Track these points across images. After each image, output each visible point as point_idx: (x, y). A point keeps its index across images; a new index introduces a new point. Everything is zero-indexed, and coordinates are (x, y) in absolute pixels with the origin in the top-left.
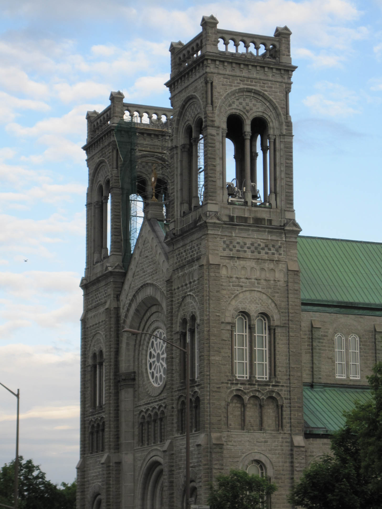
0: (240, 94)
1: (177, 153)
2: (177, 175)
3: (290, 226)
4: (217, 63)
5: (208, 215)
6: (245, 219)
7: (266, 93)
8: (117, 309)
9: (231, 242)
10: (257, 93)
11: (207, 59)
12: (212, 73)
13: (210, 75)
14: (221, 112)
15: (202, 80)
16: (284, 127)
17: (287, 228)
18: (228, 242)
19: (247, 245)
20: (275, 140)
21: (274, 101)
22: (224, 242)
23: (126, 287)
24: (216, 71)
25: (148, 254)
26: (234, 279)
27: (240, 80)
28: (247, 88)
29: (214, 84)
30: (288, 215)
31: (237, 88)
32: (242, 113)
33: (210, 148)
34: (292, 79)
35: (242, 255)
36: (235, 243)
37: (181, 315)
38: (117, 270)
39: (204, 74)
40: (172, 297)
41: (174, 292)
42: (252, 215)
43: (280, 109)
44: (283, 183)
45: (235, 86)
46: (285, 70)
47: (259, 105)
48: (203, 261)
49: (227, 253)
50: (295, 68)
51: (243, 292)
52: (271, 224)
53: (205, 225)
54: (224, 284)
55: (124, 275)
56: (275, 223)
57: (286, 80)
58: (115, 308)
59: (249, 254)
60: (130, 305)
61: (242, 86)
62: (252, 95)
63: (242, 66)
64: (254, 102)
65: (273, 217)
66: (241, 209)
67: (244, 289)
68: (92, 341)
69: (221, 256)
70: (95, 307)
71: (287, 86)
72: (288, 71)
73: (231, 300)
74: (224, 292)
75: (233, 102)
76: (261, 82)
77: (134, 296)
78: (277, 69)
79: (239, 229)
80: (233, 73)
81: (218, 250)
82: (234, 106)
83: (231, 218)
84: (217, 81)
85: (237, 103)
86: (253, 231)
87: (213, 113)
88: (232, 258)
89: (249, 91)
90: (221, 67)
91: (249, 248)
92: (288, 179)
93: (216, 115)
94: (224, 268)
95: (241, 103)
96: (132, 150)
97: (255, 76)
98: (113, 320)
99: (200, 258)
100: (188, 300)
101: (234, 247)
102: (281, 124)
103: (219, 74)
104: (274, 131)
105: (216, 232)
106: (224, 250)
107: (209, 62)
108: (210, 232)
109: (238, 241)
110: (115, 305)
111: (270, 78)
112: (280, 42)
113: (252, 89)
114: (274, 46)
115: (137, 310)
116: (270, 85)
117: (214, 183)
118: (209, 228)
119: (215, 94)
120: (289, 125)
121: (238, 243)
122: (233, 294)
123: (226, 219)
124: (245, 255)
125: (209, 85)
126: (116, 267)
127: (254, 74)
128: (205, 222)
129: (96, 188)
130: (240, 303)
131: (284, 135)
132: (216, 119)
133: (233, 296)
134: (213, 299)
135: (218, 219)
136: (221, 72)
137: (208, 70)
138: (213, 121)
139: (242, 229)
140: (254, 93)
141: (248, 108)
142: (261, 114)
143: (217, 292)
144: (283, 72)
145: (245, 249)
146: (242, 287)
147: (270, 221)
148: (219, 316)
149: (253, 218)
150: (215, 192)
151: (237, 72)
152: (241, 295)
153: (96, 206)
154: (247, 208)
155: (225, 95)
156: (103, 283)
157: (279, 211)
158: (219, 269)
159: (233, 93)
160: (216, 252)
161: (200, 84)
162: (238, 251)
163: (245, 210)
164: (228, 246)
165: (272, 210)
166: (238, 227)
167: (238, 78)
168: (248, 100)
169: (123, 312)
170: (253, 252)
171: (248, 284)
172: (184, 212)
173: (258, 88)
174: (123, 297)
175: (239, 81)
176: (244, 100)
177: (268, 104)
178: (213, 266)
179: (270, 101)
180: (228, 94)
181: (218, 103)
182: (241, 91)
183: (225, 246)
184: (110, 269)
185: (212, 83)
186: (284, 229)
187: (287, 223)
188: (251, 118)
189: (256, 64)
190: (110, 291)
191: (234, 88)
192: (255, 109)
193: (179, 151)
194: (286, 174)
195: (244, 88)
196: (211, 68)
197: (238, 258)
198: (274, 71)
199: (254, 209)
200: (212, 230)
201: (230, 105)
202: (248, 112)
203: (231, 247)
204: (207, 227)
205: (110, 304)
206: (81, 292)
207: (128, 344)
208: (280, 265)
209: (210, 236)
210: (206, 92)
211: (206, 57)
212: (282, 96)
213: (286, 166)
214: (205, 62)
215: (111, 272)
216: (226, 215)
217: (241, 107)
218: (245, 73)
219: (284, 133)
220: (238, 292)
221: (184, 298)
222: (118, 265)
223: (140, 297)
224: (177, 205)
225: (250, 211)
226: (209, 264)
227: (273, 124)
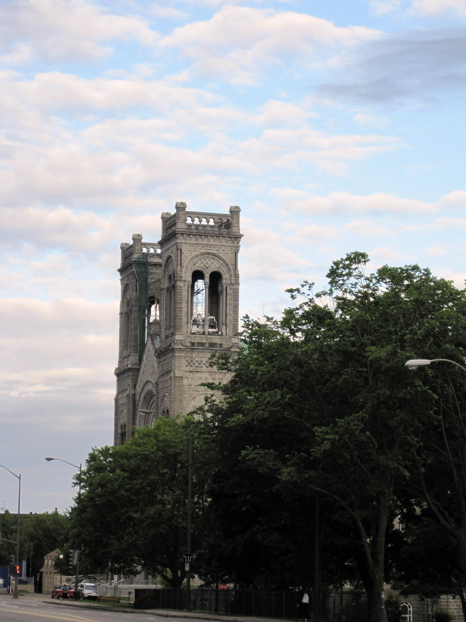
0: (201, 256)
3: (234, 348)
4: (185, 235)
5: (175, 343)
6: (202, 344)
7: (220, 255)
8: (134, 395)
9: (192, 361)
10: (214, 255)
11: (177, 234)
12: (181, 243)
13: (179, 244)
14: (187, 270)
15: (175, 247)
16: (233, 278)
17: (232, 350)
18: (189, 361)
19: (204, 363)
20: (227, 287)
21: (226, 260)
22: (187, 361)
23: (139, 380)
24: (184, 241)
25: (150, 360)
26: (193, 386)
27: (202, 247)
28: (206, 252)
29: (182, 250)
30: (234, 341)
31: (199, 253)
32: (203, 269)
33: (178, 296)
34: (240, 244)
35: (199, 369)
36: (194, 361)
38: (134, 367)
39: (176, 244)
40: (158, 395)
41: (159, 391)
42: (208, 341)
43: (230, 265)
44: (231, 318)
45: (198, 251)
46: (234, 238)
47: (215, 263)
48: (172, 375)
49: (189, 368)
50: (243, 235)
51: (199, 395)
52: (221, 347)
53: (173, 350)
54: (186, 390)
55: (138, 370)
56: (224, 346)
57: (236, 245)
58: (132, 394)
59: (204, 369)
60: (141, 394)
61: (203, 251)
62: (211, 256)
63: (203, 237)
64: (212, 261)
65: (223, 342)
66: (200, 337)
67: (200, 393)
68: (120, 415)
69: (184, 371)
70: (122, 392)
71: (236, 248)
72: (237, 238)
73: (191, 400)
74: (186, 395)
75: (197, 262)
76: (217, 247)
77: (143, 388)
78: (229, 237)
79: (198, 352)
80: (197, 242)
81: (182, 367)
82: (197, 265)
83: (193, 344)
84: (184, 248)
85: (199, 262)
86: (207, 352)
87: (181, 271)
88: (192, 372)
89: (209, 254)
90: (188, 238)
92: (235, 315)
93: (183, 273)
94: (186, 379)
95: (202, 263)
96: (146, 279)
97: (213, 243)
98: (131, 403)
99: (170, 372)
100: (166, 398)
101: (194, 364)
102: (231, 276)
103: (186, 243)
104: (226, 281)
105: (181, 354)
106: (187, 366)
107: (179, 235)
108: (176, 354)
109: (197, 360)
110: (132, 392)
111: (224, 244)
112: (232, 217)
113: (211, 253)
114: (228, 220)
115: (145, 398)
116: (224, 249)
117: (181, 320)
118: (176, 352)
119: (183, 257)
120: (237, 276)
122: (192, 396)
123: (189, 344)
124: (201, 369)
125: (179, 251)
127: (212, 241)
128: (173, 348)
129: (126, 302)
130: (197, 402)
131: (233, 284)
132: (183, 275)
133: (192, 398)
134: (178, 400)
135: (182, 345)
136: (188, 242)
137: (178, 241)
138: (181, 277)
141: (207, 266)
142: (217, 269)
143: (181, 395)
144: (233, 239)
145: (202, 365)
146: (198, 391)
147: (221, 345)
148: (181, 412)
149: (208, 343)
150: (182, 326)
151: (200, 241)
152: (198, 397)
153: (126, 316)
154: (204, 336)
155: (191, 257)
156: (126, 375)
157: (227, 337)
158: (182, 380)
159: (197, 256)
161: (174, 249)
162: (197, 367)
163: (203, 338)
164: (189, 364)
165: (222, 337)
166: (196, 350)
167: (200, 245)
168: (207, 260)
169: (137, 398)
170: (207, 367)
171: (203, 389)
173: (215, 252)
174: (137, 387)
175: (200, 247)
176: (205, 260)
177: (222, 262)
178: (177, 378)
179: (223, 260)
180: (193, 257)
181: (185, 264)
182: (203, 254)
183: (187, 364)
184: (130, 366)
186: (230, 351)
187: (233, 346)
188: (210, 272)
189: (213, 235)
190: (130, 381)
191: (197, 253)
192: (212, 266)
193: (165, 292)
194: (234, 311)
195: (204, 252)
196: (180, 240)
197: (197, 372)
198: (227, 238)
199: (209, 336)
200: (178, 353)
201: (194, 264)
202: (207, 268)
203: (192, 364)
205: (130, 391)
206: (115, 379)
208: (227, 375)
209: (176, 357)
210: (177, 256)
211: (176, 232)
212: (233, 256)
213: (234, 306)
214: (177, 236)
215: (130, 368)
216: (190, 342)
217: (202, 265)
218: (205, 242)
220: (196, 395)
221: (164, 396)
222: (136, 363)
223: (146, 390)
224: (163, 330)
225: (207, 338)
226: (175, 377)
227: (225, 276)
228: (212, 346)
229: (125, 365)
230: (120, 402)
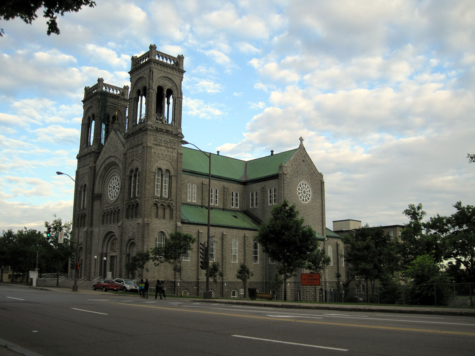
0: (163, 78)
1: (132, 101)
2: (131, 110)
3: (180, 135)
4: (156, 64)
5: (148, 125)
6: (162, 130)
7: (173, 79)
8: (95, 167)
9: (156, 138)
10: (170, 79)
11: (151, 61)
12: (153, 67)
13: (152, 68)
14: (155, 84)
15: (148, 70)
16: (180, 94)
17: (179, 135)
18: (155, 138)
19: (163, 140)
20: (175, 99)
21: (176, 83)
22: (154, 138)
23: (100, 158)
24: (154, 67)
25: (113, 144)
26: (157, 154)
27: (164, 73)
28: (166, 76)
29: (154, 72)
30: (179, 130)
31: (162, 75)
32: (163, 86)
33: (150, 98)
34: (184, 76)
35: (160, 144)
36: (158, 139)
37: (130, 168)
38: (95, 151)
39: (149, 68)
40: (126, 161)
41: (127, 159)
42: (165, 128)
43: (178, 87)
44: (178, 117)
45: (162, 74)
46: (181, 72)
47: (170, 84)
48: (145, 145)
49: (154, 142)
50: (186, 71)
51: (160, 160)
52: (172, 133)
53: (147, 129)
54: (153, 155)
55: (99, 153)
56: (174, 133)
57: (181, 76)
58: (94, 166)
59: (163, 144)
60: (102, 165)
61: (164, 75)
62: (168, 79)
63: (165, 67)
64: (168, 82)
65: (173, 130)
66: (161, 125)
67: (161, 159)
68: (81, 180)
69: (152, 144)
70: (84, 166)
71: (181, 78)
72: (182, 72)
73: (155, 163)
74: (153, 159)
75: (160, 81)
76: (172, 75)
77: (104, 161)
78: (178, 71)
79: (160, 133)
80: (161, 69)
81: (151, 141)
82: (161, 83)
83: (157, 128)
84: (155, 71)
85: (162, 81)
86: (165, 135)
87: (152, 84)
88: (156, 145)
89: (167, 77)
90: (157, 65)
91: (163, 142)
92: (180, 116)
93: (153, 85)
94: (153, 149)
95: (163, 82)
96: (106, 102)
97: (169, 72)
98: (93, 171)
99: (143, 144)
100: (135, 162)
101: (158, 140)
102: (178, 93)
103: (156, 68)
104: (175, 95)
105: (151, 133)
106: (154, 141)
107: (152, 62)
108: (148, 133)
109: (159, 138)
111: (175, 74)
112: (179, 60)
113: (168, 77)
114: (177, 61)
115: (105, 167)
116: (175, 77)
117: (151, 113)
118: (148, 131)
119: (154, 76)
120: (181, 94)
121: (159, 139)
122: (156, 160)
123: (155, 129)
124: (162, 144)
125: (151, 72)
126: (95, 150)
128: (147, 128)
129: (87, 117)
130: (159, 164)
131: (179, 98)
132: (154, 86)
133: (156, 161)
134: (148, 161)
135: (152, 128)
136: (157, 68)
137: (151, 66)
138: (152, 87)
139: (161, 133)
140: (169, 79)
141: (166, 84)
142: (171, 88)
143: (150, 158)
144: (180, 72)
145: (162, 142)
146: (160, 157)
147: (172, 132)
148: (150, 169)
149: (165, 130)
150: (151, 117)
151: (163, 69)
152: (159, 161)
153: (86, 125)
154: (163, 125)
155: (158, 77)
156: (88, 156)
157: (175, 128)
158: (151, 149)
159: (161, 77)
160: (150, 141)
161: (147, 71)
162: (159, 142)
163: (162, 126)
164: (155, 140)
165: (173, 127)
166: (159, 132)
167: (163, 72)
168: (166, 81)
169: (97, 169)
170: (165, 143)
171: (162, 157)
172: (134, 125)
173: (170, 77)
174: (98, 162)
175: (163, 73)
176: (164, 81)
177: (174, 84)
178: (149, 147)
179: (175, 83)
180: (159, 77)
181: (155, 80)
182: (164, 77)
183: (154, 139)
184: (93, 150)
185: (153, 72)
186: (177, 136)
187: (179, 133)
188: (167, 89)
189: (170, 67)
190: (92, 159)
191: (161, 75)
192: (168, 85)
193: (133, 100)
194: (179, 113)
195: (165, 76)
196: (153, 65)
197: (159, 145)
198: (177, 71)
199: (166, 126)
200: (149, 132)
201: (159, 82)
202: (166, 86)
203: (156, 140)
204: (147, 130)
205: (92, 165)
206: (77, 160)
207: (99, 182)
208: (175, 150)
209: (148, 134)
210: (150, 75)
211: (151, 60)
212: (179, 82)
213: (179, 110)
214: (151, 63)
215: (93, 151)
216: (155, 127)
217: (163, 83)
218: (166, 70)
219: (179, 97)
220: (158, 160)
221: (132, 161)
222: (96, 149)
223: (107, 162)
224: (130, 122)
225: (164, 126)
226: (147, 146)
227: (175, 92)
228: (167, 132)
229: (86, 151)
230: (81, 173)
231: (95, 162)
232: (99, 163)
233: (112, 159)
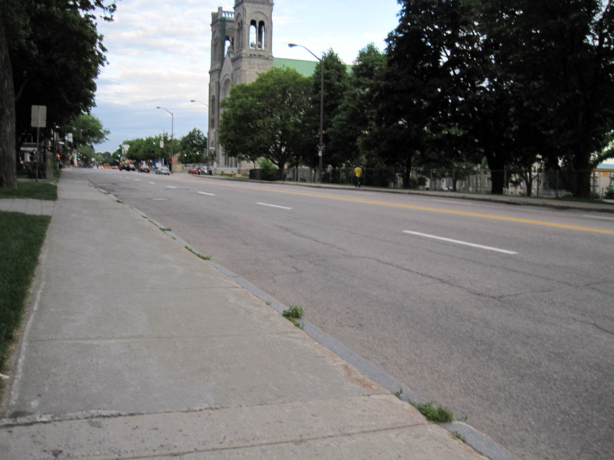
4: (247, 2)
5: (244, 53)
7: (264, 12)
8: (219, 82)
14: (248, 20)
15: (243, 8)
19: (256, 64)
20: (267, 28)
21: (267, 15)
23: (222, 74)
24: (247, 5)
25: (228, 64)
26: (251, 75)
30: (270, 54)
32: (255, 20)
33: (244, 31)
34: (273, 8)
38: (219, 69)
40: (233, 80)
41: (233, 78)
42: (258, 54)
43: (268, 18)
45: (253, 10)
46: (270, 5)
47: (261, 17)
49: (249, 66)
50: (274, 4)
54: (248, 77)
55: (221, 70)
56: (266, 56)
57: (271, 8)
60: (223, 81)
63: (256, 3)
64: (260, 15)
65: (265, 54)
66: (254, 52)
68: (212, 92)
69: (246, 67)
70: (213, 80)
71: (271, 10)
72: (272, 5)
76: (263, 9)
77: (224, 78)
79: (253, 58)
81: (246, 65)
83: (251, 55)
84: (247, 8)
85: (254, 16)
86: (258, 59)
87: (245, 20)
88: (250, 68)
89: (258, 12)
94: (248, 71)
96: (225, 27)
97: (260, 7)
98: (218, 85)
99: (240, 68)
101: (251, 64)
102: (269, 23)
104: (267, 26)
105: (245, 60)
108: (243, 59)
109: (253, 62)
110: (218, 80)
111: (266, 7)
115: (224, 83)
116: (265, 10)
117: (245, 43)
119: (247, 13)
120: (272, 23)
123: (249, 55)
124: (255, 67)
125: (245, 10)
126: (219, 67)
128: (242, 56)
129: (214, 39)
131: (270, 27)
132: (247, 22)
135: (246, 55)
136: (249, 5)
137: (244, 5)
138: (245, 22)
141: (258, 18)
142: (262, 20)
143: (245, 79)
147: (264, 56)
150: (246, 46)
151: (254, 5)
153: (214, 46)
155: (250, 13)
156: (215, 73)
157: (267, 52)
158: (246, 72)
159: (253, 13)
162: (253, 66)
164: (249, 64)
165: (265, 52)
167: (255, 7)
168: (258, 15)
170: (257, 66)
173: (262, 11)
175: (255, 9)
178: (244, 71)
179: (265, 15)
181: (247, 16)
182: (256, 12)
184: (217, 67)
186: (268, 59)
187: (269, 57)
188: (259, 21)
189: (261, 3)
190: (217, 75)
197: (253, 68)
198: (267, 5)
201: (252, 17)
206: (209, 75)
207: (222, 94)
209: (243, 61)
210: (243, 12)
211: (244, 0)
212: (270, 13)
214: (243, 2)
215: (217, 69)
217: (255, 18)
223: (226, 78)
225: (257, 52)
226: (242, 70)
227: (266, 23)
228: (260, 56)
229: (214, 68)
230: (211, 86)
231: (219, 78)
232: (221, 78)
233: (228, 77)
